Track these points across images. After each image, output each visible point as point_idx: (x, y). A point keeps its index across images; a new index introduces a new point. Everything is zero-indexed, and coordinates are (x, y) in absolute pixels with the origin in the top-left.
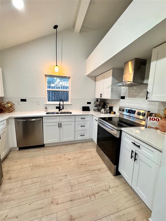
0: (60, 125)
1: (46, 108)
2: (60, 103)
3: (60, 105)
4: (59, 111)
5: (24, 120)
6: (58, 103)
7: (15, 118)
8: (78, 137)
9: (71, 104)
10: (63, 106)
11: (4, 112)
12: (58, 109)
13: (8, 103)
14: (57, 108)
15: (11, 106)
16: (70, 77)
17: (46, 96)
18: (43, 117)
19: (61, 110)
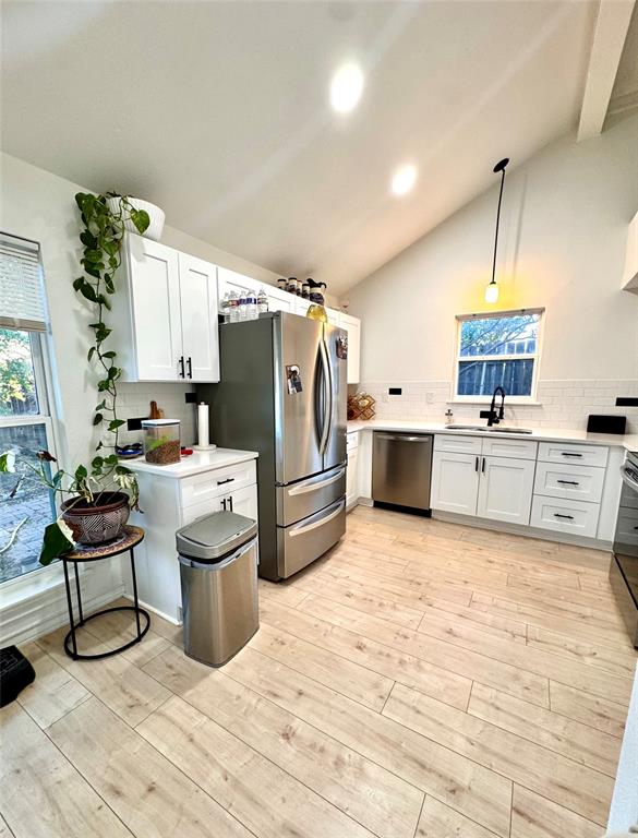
0: (480, 465)
1: (449, 414)
2: (494, 400)
3: (493, 405)
4: (490, 424)
5: (392, 438)
6: (489, 399)
7: (375, 431)
8: (544, 520)
9: (538, 403)
10: (502, 409)
11: (356, 418)
12: (486, 420)
13: (364, 398)
14: (483, 415)
15: (369, 406)
16: (544, 310)
17: (453, 379)
18: (436, 436)
19: (497, 422)
